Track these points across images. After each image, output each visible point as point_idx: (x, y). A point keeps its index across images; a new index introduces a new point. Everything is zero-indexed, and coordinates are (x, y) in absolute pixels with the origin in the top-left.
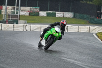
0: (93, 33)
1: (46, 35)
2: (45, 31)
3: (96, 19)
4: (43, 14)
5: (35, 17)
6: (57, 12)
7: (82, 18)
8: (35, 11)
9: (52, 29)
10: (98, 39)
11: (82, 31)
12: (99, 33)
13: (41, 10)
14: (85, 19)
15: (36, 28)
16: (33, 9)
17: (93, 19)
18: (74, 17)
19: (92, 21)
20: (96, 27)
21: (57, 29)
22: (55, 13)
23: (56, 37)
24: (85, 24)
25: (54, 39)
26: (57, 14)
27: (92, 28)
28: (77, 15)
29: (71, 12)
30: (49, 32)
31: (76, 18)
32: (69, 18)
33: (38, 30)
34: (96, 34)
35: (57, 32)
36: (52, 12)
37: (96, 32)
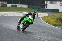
0: (39, 17)
1: (23, 21)
2: (22, 18)
3: (41, 9)
4: (9, 5)
5: (4, 7)
6: (18, 5)
7: (33, 8)
8: (4, 4)
9: (27, 17)
10: (43, 21)
12: (43, 17)
13: (8, 3)
15: (5, 14)
16: (3, 2)
17: (40, 9)
18: (28, 7)
21: (30, 17)
22: (17, 5)
23: (30, 23)
25: (28, 24)
26: (18, 6)
27: (39, 14)
28: (30, 6)
29: (27, 4)
30: (25, 19)
31: (29, 8)
32: (25, 8)
33: (6, 15)
34: (42, 18)
35: (30, 19)
36: (14, 4)
37: (42, 16)
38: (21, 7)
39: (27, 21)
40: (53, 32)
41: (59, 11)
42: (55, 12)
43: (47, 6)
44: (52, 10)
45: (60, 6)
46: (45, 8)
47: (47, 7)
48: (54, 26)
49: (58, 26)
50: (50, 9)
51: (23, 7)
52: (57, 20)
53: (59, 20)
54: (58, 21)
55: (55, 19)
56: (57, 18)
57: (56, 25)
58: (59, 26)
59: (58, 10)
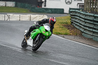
0: (33, 22)
3: (36, 8)
7: (24, 7)
9: (41, 27)
11: (23, 20)
14: (26, 8)
17: (34, 8)
19: (33, 10)
20: (37, 15)
24: (27, 13)
25: (43, 38)
27: (33, 16)
30: (37, 31)
32: (11, 7)
37: (37, 20)
38: (4, 5)
39: (41, 34)
40: (54, 45)
41: (65, 12)
42: (58, 13)
43: (45, 4)
44: (53, 10)
45: (67, 3)
46: (43, 7)
47: (45, 6)
48: (56, 36)
49: (62, 36)
50: (51, 9)
51: (7, 6)
52: (61, 26)
53: (64, 26)
54: (62, 28)
55: (58, 25)
56: (61, 23)
57: (59, 33)
58: (65, 36)
59: (63, 10)
